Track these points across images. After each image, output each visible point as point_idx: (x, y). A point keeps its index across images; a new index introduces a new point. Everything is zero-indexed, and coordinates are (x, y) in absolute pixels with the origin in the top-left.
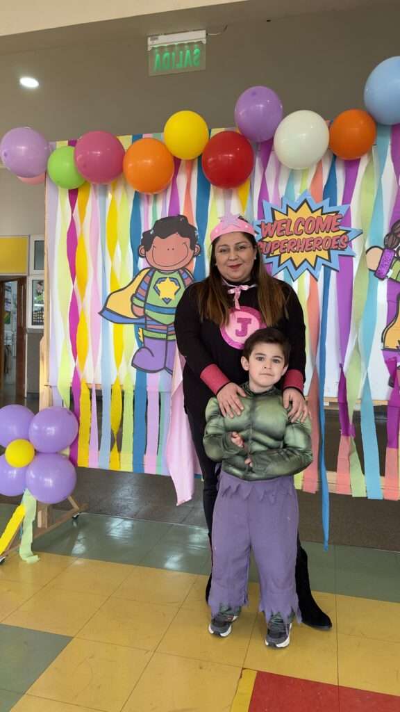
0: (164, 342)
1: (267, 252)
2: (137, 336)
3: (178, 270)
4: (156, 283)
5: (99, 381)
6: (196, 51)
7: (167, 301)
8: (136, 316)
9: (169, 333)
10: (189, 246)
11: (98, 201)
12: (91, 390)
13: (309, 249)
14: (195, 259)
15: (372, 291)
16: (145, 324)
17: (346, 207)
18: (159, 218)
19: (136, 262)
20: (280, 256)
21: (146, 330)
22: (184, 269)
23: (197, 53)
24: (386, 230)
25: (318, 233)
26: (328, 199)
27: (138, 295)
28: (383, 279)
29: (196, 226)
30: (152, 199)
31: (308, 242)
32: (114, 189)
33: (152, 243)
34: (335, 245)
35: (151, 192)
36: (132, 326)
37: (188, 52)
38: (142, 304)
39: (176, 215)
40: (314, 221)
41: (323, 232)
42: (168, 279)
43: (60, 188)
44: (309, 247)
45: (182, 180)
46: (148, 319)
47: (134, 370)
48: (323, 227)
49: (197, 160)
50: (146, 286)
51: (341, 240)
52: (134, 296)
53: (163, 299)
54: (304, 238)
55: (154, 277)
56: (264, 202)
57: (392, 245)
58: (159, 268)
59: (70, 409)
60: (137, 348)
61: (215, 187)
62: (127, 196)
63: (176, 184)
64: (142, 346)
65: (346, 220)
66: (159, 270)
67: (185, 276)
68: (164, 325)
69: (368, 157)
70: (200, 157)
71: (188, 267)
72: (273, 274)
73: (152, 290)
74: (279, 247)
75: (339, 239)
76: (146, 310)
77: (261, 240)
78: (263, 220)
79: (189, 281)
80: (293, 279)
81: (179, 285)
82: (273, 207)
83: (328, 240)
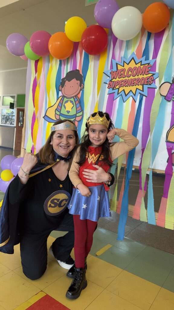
1: (113, 87)
3: (73, 97)
4: (65, 103)
7: (68, 112)
8: (57, 119)
10: (79, 85)
11: (45, 65)
13: (133, 85)
19: (58, 94)
20: (119, 89)
22: (75, 96)
25: (138, 76)
26: (145, 57)
27: (58, 109)
28: (169, 101)
30: (66, 63)
31: (133, 81)
33: (65, 84)
34: (147, 82)
38: (59, 113)
39: (75, 70)
40: (137, 69)
41: (141, 75)
42: (69, 101)
43: (31, 60)
44: (133, 84)
48: (141, 72)
50: (61, 105)
51: (150, 78)
52: (56, 109)
53: (67, 111)
54: (131, 79)
56: (113, 60)
63: (76, 55)
65: (153, 68)
66: (66, 97)
67: (76, 100)
69: (169, 31)
71: (78, 96)
72: (115, 99)
73: (63, 107)
74: (119, 84)
75: (149, 78)
76: (60, 116)
77: (111, 81)
78: (112, 70)
79: (77, 102)
80: (124, 101)
81: (74, 104)
82: (117, 63)
83: (143, 79)
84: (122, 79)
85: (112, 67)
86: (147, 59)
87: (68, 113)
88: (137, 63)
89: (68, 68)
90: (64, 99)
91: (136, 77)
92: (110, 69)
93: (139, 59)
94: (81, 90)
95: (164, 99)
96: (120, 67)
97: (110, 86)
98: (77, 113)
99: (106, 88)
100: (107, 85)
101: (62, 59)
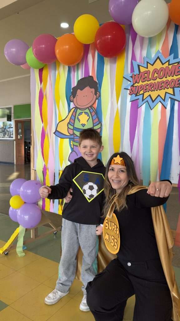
1: (136, 92)
7: (83, 125)
10: (94, 94)
11: (52, 73)
13: (161, 88)
16: (74, 138)
19: (69, 106)
21: (74, 141)
22: (91, 106)
25: (166, 78)
26: (173, 55)
27: (70, 123)
31: (160, 84)
34: (178, 84)
38: (72, 127)
39: (88, 76)
40: (164, 70)
41: (170, 76)
44: (161, 87)
46: (75, 135)
48: (169, 73)
50: (74, 117)
52: (69, 123)
54: (158, 82)
55: (77, 112)
56: (133, 61)
63: (87, 60)
66: (79, 108)
67: (92, 111)
71: (94, 106)
72: (139, 107)
73: (76, 120)
76: (74, 131)
77: (132, 86)
78: (133, 73)
79: (93, 114)
80: (151, 109)
81: (89, 116)
82: (139, 64)
83: (173, 81)
84: (146, 82)
85: (132, 70)
86: (176, 57)
87: (83, 127)
88: (163, 63)
89: (79, 75)
90: (77, 110)
91: (164, 79)
92: (131, 73)
93: (165, 58)
94: (96, 99)
96: (143, 70)
97: (132, 92)
98: (94, 126)
99: (127, 94)
100: (128, 91)
101: (71, 66)
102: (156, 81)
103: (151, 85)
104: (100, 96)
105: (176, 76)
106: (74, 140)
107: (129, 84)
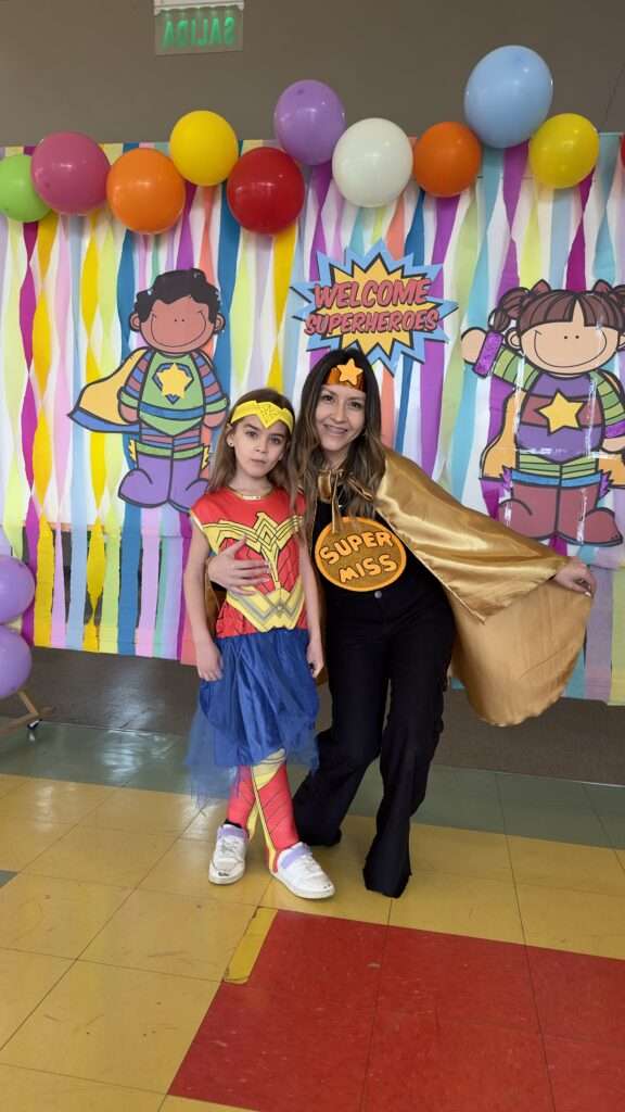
0: (168, 462)
1: (323, 331)
2: (127, 452)
3: (189, 353)
4: (157, 371)
5: (68, 519)
6: (229, 20)
7: (173, 399)
8: (125, 420)
9: (176, 448)
10: (207, 316)
11: (69, 244)
12: (54, 532)
13: (383, 329)
14: (215, 337)
15: (469, 393)
16: (139, 434)
17: (437, 268)
18: (162, 271)
19: (126, 338)
20: (341, 337)
21: (141, 442)
22: (198, 350)
23: (230, 24)
24: (492, 305)
25: (395, 305)
26: (412, 255)
27: (128, 388)
28: (484, 376)
29: (218, 287)
30: (151, 243)
31: (382, 317)
32: (95, 226)
33: (151, 310)
34: (420, 324)
35: (151, 230)
36: (120, 436)
37: (216, 21)
38: (134, 403)
39: (187, 268)
40: (391, 287)
41: (403, 304)
42: (174, 367)
43: (9, 220)
44: (383, 326)
45: (197, 217)
46: (144, 425)
47: (122, 504)
48: (403, 297)
49: (220, 189)
50: (142, 376)
51: (429, 315)
52: (122, 390)
53: (167, 396)
54: (376, 312)
55: (154, 360)
56: (319, 253)
57: (499, 326)
58: (160, 348)
59: (23, 559)
60: (126, 469)
61: (247, 232)
62: (115, 236)
63: (188, 225)
64: (135, 467)
65: (436, 286)
66: (161, 352)
67: (200, 361)
68: (168, 436)
69: (471, 194)
70: (224, 183)
71: (206, 349)
74: (340, 324)
75: (426, 315)
76: (141, 413)
77: (314, 313)
78: (318, 282)
79: (205, 370)
81: (192, 376)
82: (332, 263)
83: (410, 316)
84: (348, 310)
85: (315, 274)
86: (418, 261)
87: (173, 403)
88: (390, 270)
89: (157, 262)
90: (152, 356)
91: (391, 308)
92: (311, 280)
93: (396, 259)
94: (214, 333)
95: (473, 374)
96: (340, 278)
97: (313, 329)
98: (205, 404)
99: (299, 332)
100: (303, 323)
102: (372, 310)
103: (360, 318)
104: (225, 325)
105: (418, 304)
106: (141, 438)
107: (305, 308)
